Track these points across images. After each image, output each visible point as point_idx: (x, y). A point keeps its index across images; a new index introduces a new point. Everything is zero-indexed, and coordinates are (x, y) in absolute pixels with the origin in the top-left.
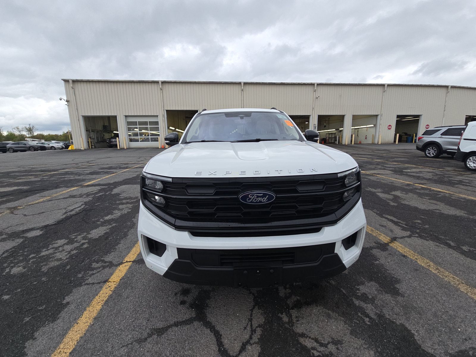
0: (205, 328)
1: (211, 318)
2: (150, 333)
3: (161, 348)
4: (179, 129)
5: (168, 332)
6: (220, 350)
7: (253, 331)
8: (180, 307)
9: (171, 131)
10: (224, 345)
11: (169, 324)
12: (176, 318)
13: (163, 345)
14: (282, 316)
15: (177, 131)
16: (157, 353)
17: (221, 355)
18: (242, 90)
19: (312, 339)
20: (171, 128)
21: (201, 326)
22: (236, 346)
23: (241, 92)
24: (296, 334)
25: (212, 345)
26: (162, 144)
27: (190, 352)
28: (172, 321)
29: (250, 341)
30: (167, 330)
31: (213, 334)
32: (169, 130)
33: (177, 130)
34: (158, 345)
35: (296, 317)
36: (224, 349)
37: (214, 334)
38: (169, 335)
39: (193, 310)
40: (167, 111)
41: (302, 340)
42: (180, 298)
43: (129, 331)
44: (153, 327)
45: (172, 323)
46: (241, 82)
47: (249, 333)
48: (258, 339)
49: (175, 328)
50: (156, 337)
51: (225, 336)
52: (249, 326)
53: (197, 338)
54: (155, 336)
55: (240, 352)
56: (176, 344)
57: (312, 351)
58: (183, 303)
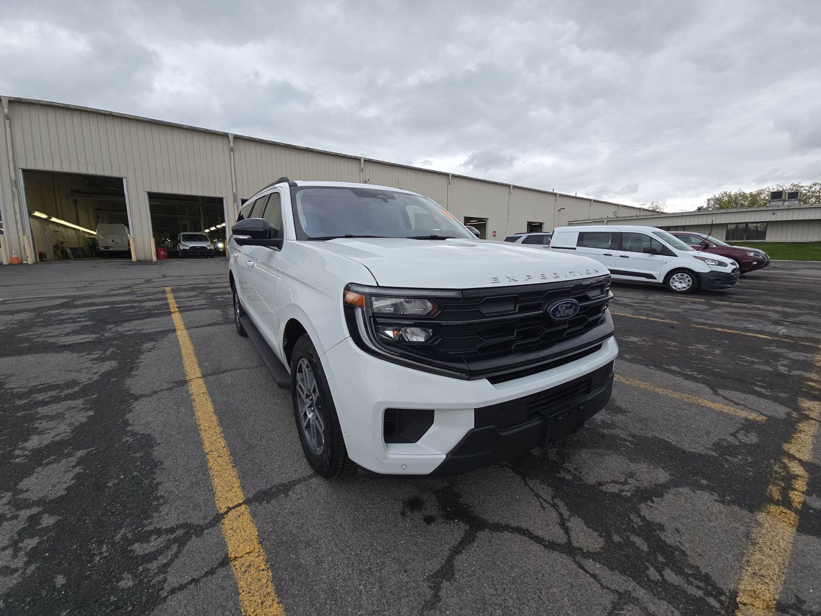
0: (498, 533)
1: (493, 518)
2: (431, 585)
3: (474, 592)
4: (57, 217)
5: (458, 567)
6: (545, 546)
7: (554, 506)
8: (432, 527)
9: (37, 223)
10: (543, 539)
11: (446, 558)
12: (445, 544)
13: (471, 587)
14: (562, 475)
15: (54, 223)
16: (476, 601)
17: (553, 550)
18: (232, 150)
19: (611, 483)
20: (37, 214)
21: (492, 534)
22: (556, 531)
23: (230, 154)
24: (593, 486)
25: (531, 547)
26: (11, 253)
27: (516, 570)
28: (446, 550)
29: (563, 518)
30: (452, 566)
31: (517, 534)
32: (31, 219)
33: (54, 219)
34: (464, 591)
35: (576, 470)
36: (549, 541)
37: (519, 534)
38: (464, 569)
39: (456, 521)
40: (24, 171)
41: (604, 488)
42: (418, 516)
43: (393, 605)
44: (427, 575)
45: (447, 553)
46: (227, 133)
47: (553, 510)
48: (568, 510)
49: (462, 557)
50: (449, 584)
51: (533, 529)
52: (544, 502)
53: (504, 550)
54: (445, 584)
55: (568, 534)
56: (486, 574)
57: (622, 494)
58: (429, 520)
